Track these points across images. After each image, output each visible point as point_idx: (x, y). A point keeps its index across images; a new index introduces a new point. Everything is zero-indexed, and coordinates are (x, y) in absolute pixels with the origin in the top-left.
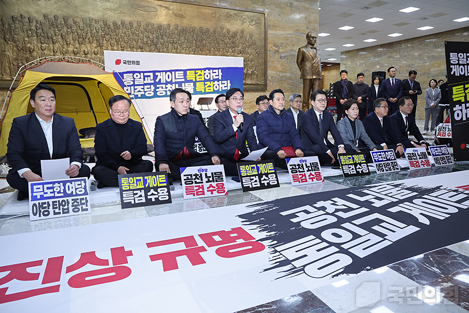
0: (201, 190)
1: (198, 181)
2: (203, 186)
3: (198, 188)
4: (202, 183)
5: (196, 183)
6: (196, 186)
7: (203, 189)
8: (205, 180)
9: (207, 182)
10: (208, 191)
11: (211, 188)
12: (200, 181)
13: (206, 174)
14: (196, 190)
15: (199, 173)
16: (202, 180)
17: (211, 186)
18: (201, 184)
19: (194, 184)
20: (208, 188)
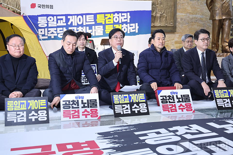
0: (77, 114)
1: (74, 106)
2: (78, 110)
3: (74, 112)
4: (79, 108)
5: (73, 107)
6: (72, 111)
7: (79, 113)
8: (81, 105)
9: (82, 107)
10: (83, 115)
11: (86, 113)
12: (76, 106)
13: (82, 101)
14: (72, 114)
15: (76, 100)
16: (78, 105)
17: (86, 111)
18: (77, 109)
19: (71, 109)
20: (83, 112)
